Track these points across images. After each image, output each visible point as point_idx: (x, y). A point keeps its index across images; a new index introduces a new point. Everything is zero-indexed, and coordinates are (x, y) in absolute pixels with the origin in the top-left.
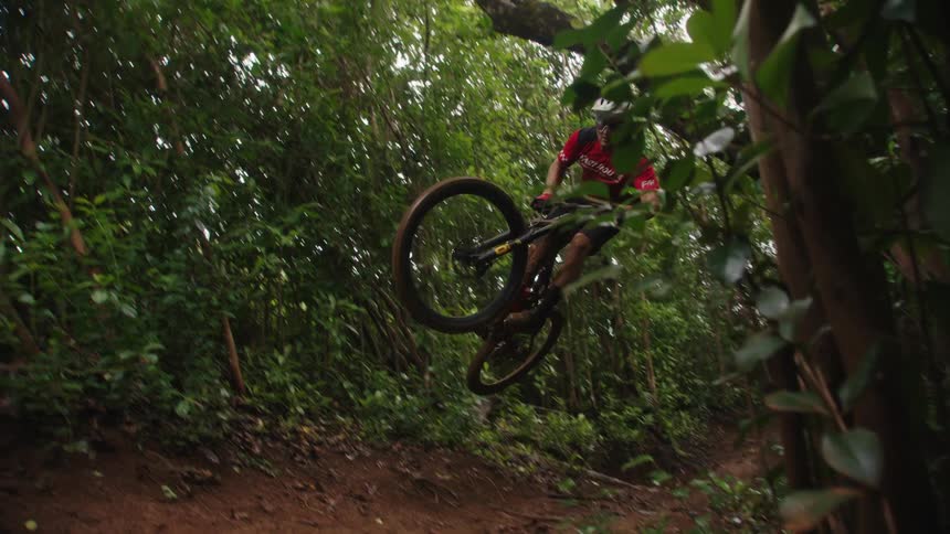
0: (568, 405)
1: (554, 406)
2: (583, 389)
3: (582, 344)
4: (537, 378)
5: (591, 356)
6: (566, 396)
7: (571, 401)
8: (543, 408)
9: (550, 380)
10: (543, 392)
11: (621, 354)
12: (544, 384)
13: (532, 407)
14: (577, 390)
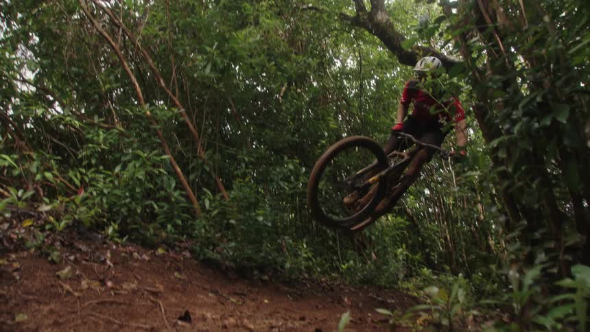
0: (452, 269)
1: (443, 270)
2: (461, 260)
3: (458, 233)
4: (432, 254)
5: (465, 240)
6: (450, 265)
7: (453, 267)
8: (437, 272)
9: (440, 254)
10: (436, 262)
11: (483, 238)
12: (436, 256)
13: (430, 270)
14: (457, 260)
